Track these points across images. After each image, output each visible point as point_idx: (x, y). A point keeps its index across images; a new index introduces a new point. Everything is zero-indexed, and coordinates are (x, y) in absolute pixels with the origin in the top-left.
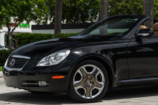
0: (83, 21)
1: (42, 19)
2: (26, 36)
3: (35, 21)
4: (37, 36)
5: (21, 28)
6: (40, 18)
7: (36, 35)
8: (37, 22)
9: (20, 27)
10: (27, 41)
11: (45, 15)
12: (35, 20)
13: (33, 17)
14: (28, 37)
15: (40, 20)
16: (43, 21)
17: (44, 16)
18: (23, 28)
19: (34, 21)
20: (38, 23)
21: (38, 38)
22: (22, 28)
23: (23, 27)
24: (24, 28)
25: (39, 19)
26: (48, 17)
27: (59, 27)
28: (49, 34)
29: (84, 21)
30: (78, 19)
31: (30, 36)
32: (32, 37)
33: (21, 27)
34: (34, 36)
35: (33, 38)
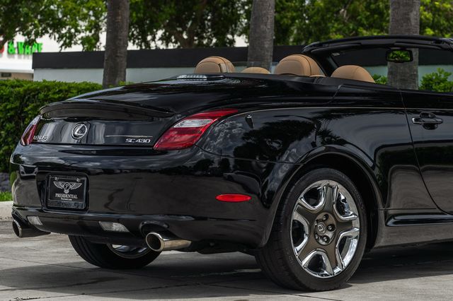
0: (220, 34)
1: (79, 28)
2: (12, 89)
3: (57, 36)
4: (49, 90)
5: (14, 57)
6: (75, 26)
7: (47, 87)
8: (62, 38)
9: (8, 53)
10: (13, 106)
11: (91, 13)
12: (58, 32)
13: (51, 23)
14: (19, 92)
15: (73, 31)
16: (83, 35)
17: (84, 18)
18: (19, 58)
19: (52, 33)
20: (65, 41)
21: (51, 96)
22: (16, 56)
23: (18, 53)
24: (23, 56)
25: (70, 29)
26: (102, 21)
27: (118, 60)
28: (87, 84)
29: (224, 34)
30: (203, 29)
31: (25, 91)
32: (33, 93)
33: (14, 54)
34: (37, 90)
35: (34, 96)
